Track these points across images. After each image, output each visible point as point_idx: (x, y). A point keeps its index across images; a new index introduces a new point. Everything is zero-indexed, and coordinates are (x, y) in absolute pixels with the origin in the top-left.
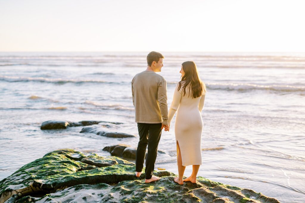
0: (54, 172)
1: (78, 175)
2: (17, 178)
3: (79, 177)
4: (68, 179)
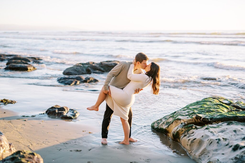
0: (211, 110)
1: (229, 114)
2: (184, 112)
3: (230, 115)
4: (222, 116)
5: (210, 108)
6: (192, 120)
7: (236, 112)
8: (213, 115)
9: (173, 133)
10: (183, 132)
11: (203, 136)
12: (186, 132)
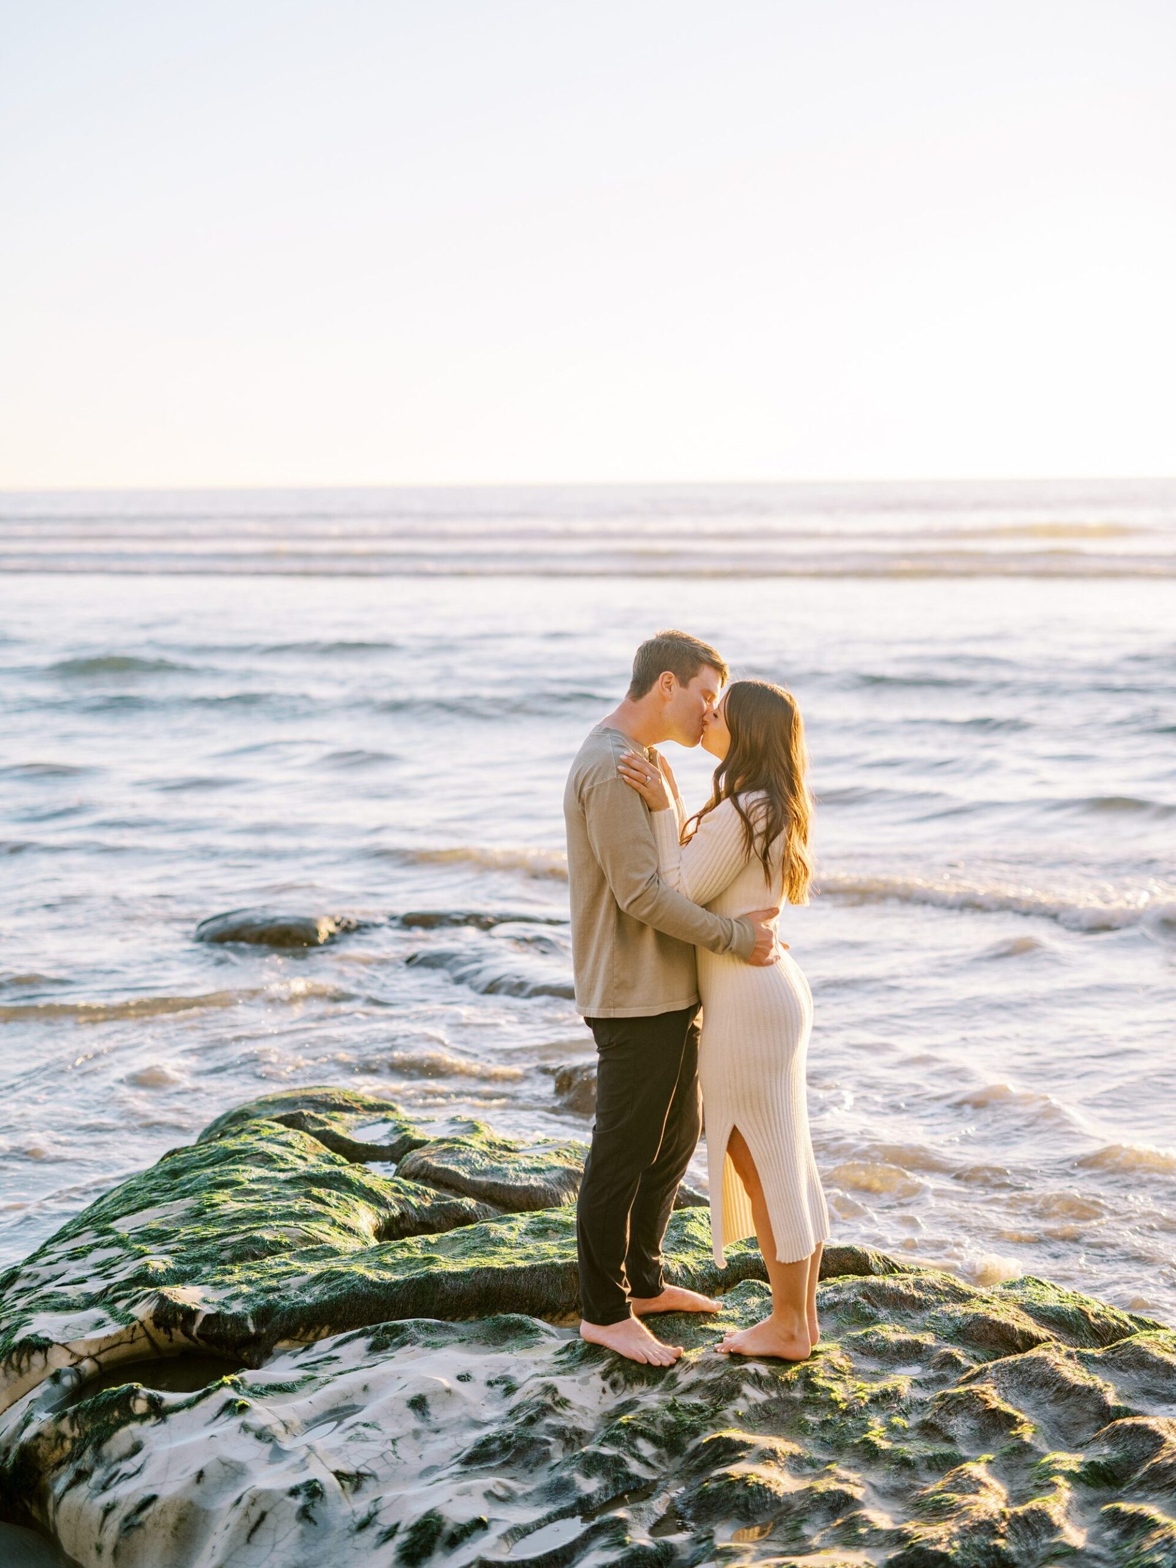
0: (263, 1241)
1: (385, 1266)
2: (75, 1270)
3: (388, 1276)
4: (332, 1289)
5: (261, 1216)
6: (132, 1342)
7: (432, 1238)
8: (273, 1283)
10: (68, 1445)
11: (200, 1475)
12: (90, 1447)
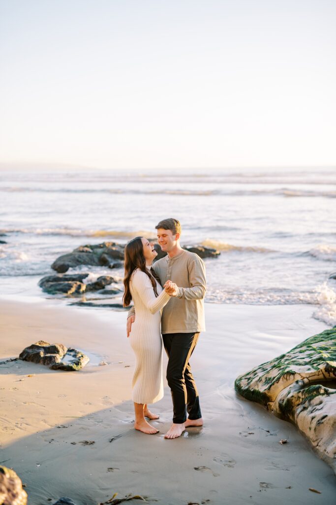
2: (301, 356)
6: (318, 375)
9: (280, 402)
10: (301, 400)
12: (307, 401)
